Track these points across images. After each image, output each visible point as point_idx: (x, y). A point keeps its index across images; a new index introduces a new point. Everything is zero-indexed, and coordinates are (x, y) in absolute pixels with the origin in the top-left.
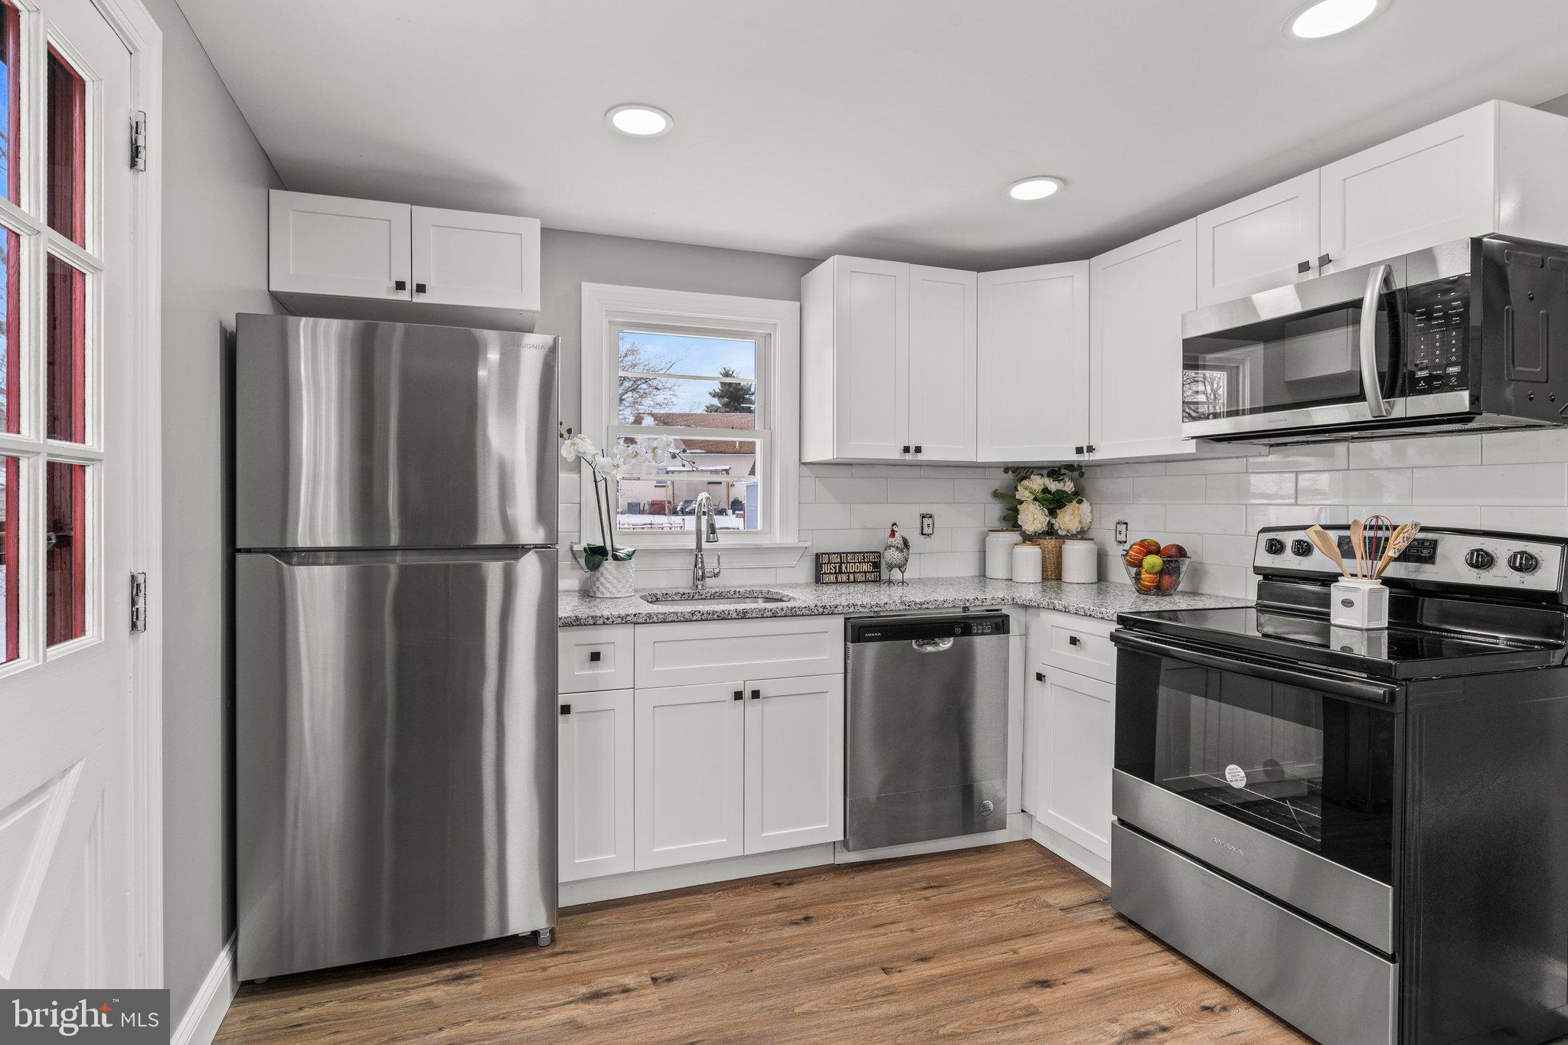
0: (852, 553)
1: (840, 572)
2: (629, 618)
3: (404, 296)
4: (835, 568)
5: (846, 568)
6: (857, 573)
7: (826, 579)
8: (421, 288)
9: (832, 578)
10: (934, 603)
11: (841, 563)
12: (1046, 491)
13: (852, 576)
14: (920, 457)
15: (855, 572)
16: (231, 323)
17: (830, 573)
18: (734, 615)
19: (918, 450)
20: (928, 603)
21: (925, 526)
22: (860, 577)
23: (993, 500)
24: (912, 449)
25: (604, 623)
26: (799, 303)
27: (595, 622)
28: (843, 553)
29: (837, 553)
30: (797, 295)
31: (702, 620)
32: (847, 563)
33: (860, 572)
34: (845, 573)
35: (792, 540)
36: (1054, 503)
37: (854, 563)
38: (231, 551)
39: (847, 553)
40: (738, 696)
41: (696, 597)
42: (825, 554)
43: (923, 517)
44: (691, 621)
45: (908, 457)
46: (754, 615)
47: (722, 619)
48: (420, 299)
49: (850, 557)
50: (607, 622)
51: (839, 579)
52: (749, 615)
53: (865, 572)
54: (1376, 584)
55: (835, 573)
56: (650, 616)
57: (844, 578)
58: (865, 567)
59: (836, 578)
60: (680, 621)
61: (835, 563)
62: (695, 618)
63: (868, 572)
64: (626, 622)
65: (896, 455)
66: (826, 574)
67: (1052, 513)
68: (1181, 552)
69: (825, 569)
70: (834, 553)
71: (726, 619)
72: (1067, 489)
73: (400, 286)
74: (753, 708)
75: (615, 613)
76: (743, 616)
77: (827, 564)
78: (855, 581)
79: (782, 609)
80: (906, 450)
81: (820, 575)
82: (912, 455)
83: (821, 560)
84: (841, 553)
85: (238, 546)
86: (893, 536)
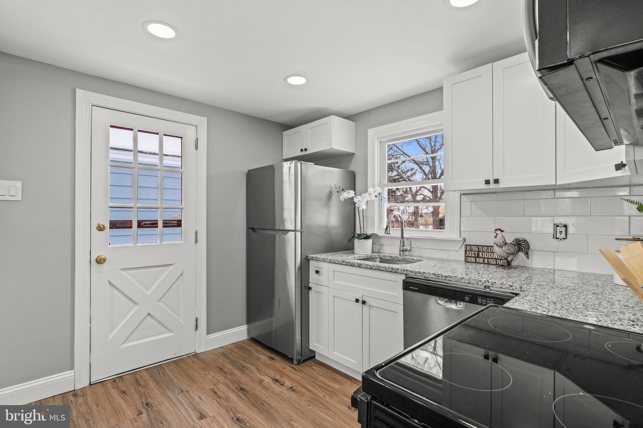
0: (486, 246)
1: (478, 257)
2: (325, 260)
4: (475, 254)
5: (482, 254)
6: (490, 258)
7: (469, 259)
8: (306, 150)
9: (473, 260)
10: (455, 278)
11: (479, 252)
13: (486, 261)
15: (488, 258)
16: (249, 171)
17: (471, 257)
18: (356, 265)
19: (497, 182)
20: (450, 277)
21: (558, 233)
22: (492, 261)
24: (492, 181)
27: (316, 260)
28: (480, 246)
29: (476, 246)
32: (483, 252)
33: (492, 258)
34: (481, 258)
35: (455, 236)
37: (488, 252)
39: (483, 246)
40: (357, 301)
42: (470, 245)
43: (557, 226)
44: (342, 264)
46: (363, 267)
47: (352, 266)
49: (485, 249)
50: (320, 260)
51: (478, 261)
52: (362, 266)
53: (496, 259)
55: (475, 257)
57: (481, 260)
59: (476, 260)
60: (339, 264)
61: (474, 251)
63: (498, 259)
64: (324, 261)
65: (484, 186)
66: (469, 257)
69: (469, 254)
71: (354, 266)
73: (302, 150)
74: (366, 308)
75: (322, 257)
77: (470, 251)
78: (488, 264)
79: (374, 266)
80: (487, 182)
81: (466, 257)
82: (492, 186)
83: (468, 248)
84: (478, 246)
85: (249, 227)
86: (496, 237)
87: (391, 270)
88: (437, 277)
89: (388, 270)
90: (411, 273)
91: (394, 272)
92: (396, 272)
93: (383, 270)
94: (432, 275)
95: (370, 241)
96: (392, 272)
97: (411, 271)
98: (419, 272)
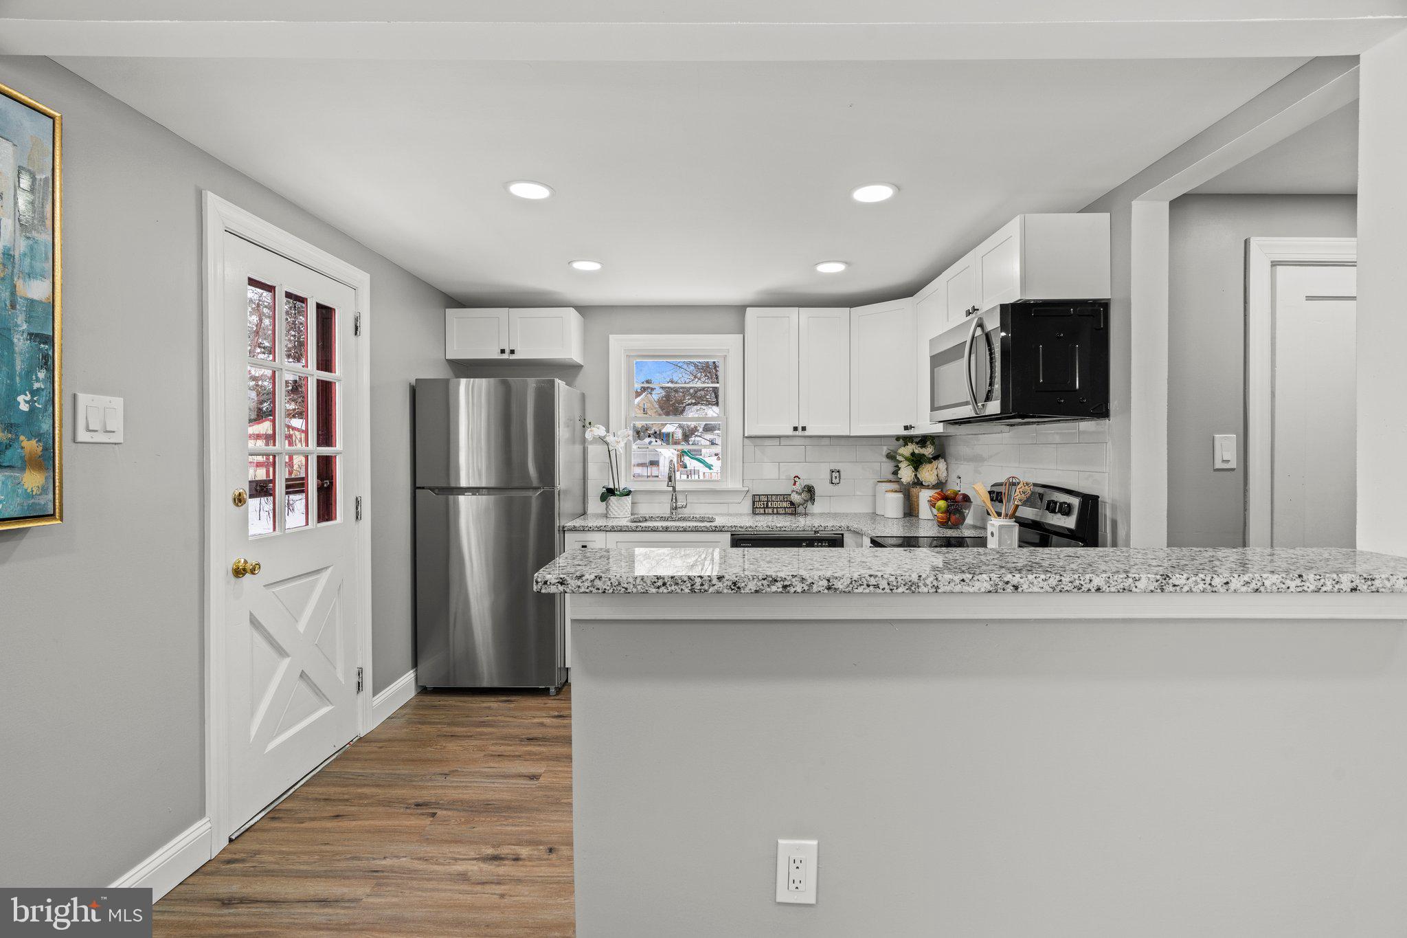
0: (775, 495)
1: (767, 507)
2: (602, 528)
3: (505, 356)
4: (764, 504)
5: (771, 504)
6: (779, 508)
7: (758, 511)
8: (512, 352)
9: (762, 511)
10: (792, 528)
11: (768, 501)
12: (913, 454)
13: (775, 510)
14: (806, 433)
15: (777, 508)
17: (760, 508)
18: (661, 529)
19: (804, 429)
20: (786, 528)
21: (834, 478)
22: (781, 511)
23: (887, 460)
24: (800, 429)
25: (589, 530)
26: (742, 335)
27: (584, 530)
28: (769, 495)
29: (765, 495)
30: (742, 331)
31: (642, 531)
32: (772, 501)
33: (781, 508)
34: (770, 508)
35: (738, 486)
36: (917, 462)
37: (777, 501)
38: (416, 488)
39: (772, 495)
41: (670, 519)
42: (757, 495)
43: (833, 472)
44: (636, 531)
45: (797, 433)
46: (673, 529)
47: (654, 530)
48: (513, 357)
49: (774, 498)
50: (590, 530)
51: (766, 512)
52: (670, 530)
53: (785, 508)
54: (1011, 522)
55: (764, 508)
56: (613, 527)
57: (770, 511)
58: (785, 504)
59: (765, 511)
60: (630, 531)
61: (763, 501)
62: (638, 530)
63: (787, 507)
64: (601, 530)
65: (790, 432)
66: (757, 508)
67: (916, 469)
68: (966, 499)
69: (757, 505)
70: (763, 495)
71: (656, 530)
72: (926, 453)
73: (503, 351)
75: (592, 526)
76: (666, 530)
77: (759, 501)
78: (778, 514)
79: (691, 527)
80: (795, 429)
81: (754, 508)
82: (800, 433)
83: (755, 499)
84: (767, 495)
85: (417, 485)
86: (795, 484)
87: (714, 528)
88: (771, 530)
89: (710, 529)
90: (740, 530)
91: (718, 531)
92: (721, 531)
93: (702, 531)
94: (765, 528)
95: (629, 499)
96: (715, 531)
97: (741, 527)
98: (750, 527)
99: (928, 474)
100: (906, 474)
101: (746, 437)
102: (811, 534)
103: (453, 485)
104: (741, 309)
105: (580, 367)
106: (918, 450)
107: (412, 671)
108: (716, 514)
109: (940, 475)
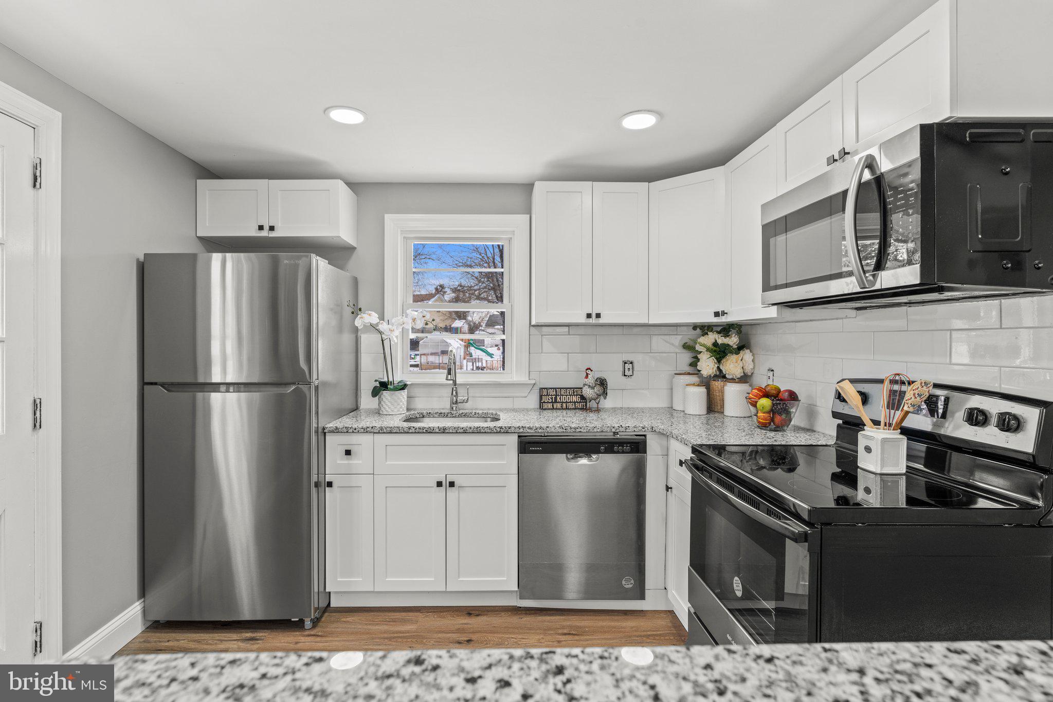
0: (565, 388)
1: (556, 402)
2: (368, 429)
3: (265, 233)
4: (552, 399)
5: (560, 398)
6: (569, 402)
7: (545, 406)
8: (272, 228)
9: (550, 406)
10: (586, 428)
11: (556, 395)
12: (715, 344)
13: (564, 405)
14: (601, 321)
15: (566, 402)
16: (142, 258)
17: (548, 402)
18: (437, 430)
19: (598, 316)
20: (581, 428)
21: (626, 370)
22: (571, 406)
23: (684, 351)
24: (594, 316)
25: (353, 432)
26: (529, 215)
27: (347, 431)
28: (558, 388)
29: (554, 388)
30: (528, 211)
31: (415, 433)
32: (561, 395)
33: (570, 402)
34: (559, 402)
35: (522, 378)
36: (720, 352)
37: (566, 395)
38: (144, 383)
39: (561, 388)
40: (439, 484)
42: (544, 389)
43: (625, 363)
44: (407, 432)
45: (590, 321)
46: (451, 431)
47: (429, 433)
48: (273, 234)
49: (563, 391)
50: (355, 431)
51: (555, 407)
52: (447, 431)
53: (575, 402)
54: (896, 435)
55: (552, 402)
56: (381, 428)
57: (559, 405)
58: (575, 399)
59: (553, 406)
60: (401, 433)
61: (552, 395)
62: (411, 431)
63: (577, 402)
64: (367, 432)
65: (583, 320)
66: (545, 402)
67: (719, 361)
68: (793, 396)
69: (544, 399)
70: (551, 388)
71: (431, 433)
72: (731, 343)
73: (261, 228)
74: (452, 493)
75: (360, 426)
76: (443, 431)
77: (546, 396)
78: (567, 408)
79: (470, 428)
80: (589, 316)
81: (541, 403)
82: (593, 320)
83: (543, 393)
84: (556, 388)
85: (145, 381)
86: (587, 377)
87: (498, 430)
88: (564, 431)
89: (494, 430)
90: (529, 431)
91: (504, 432)
92: (506, 433)
93: (485, 432)
94: (557, 429)
96: (500, 432)
97: (530, 428)
98: (541, 428)
99: (732, 366)
100: (707, 365)
101: (533, 326)
102: (610, 436)
103: (201, 380)
104: (528, 187)
105: (352, 249)
106: (721, 340)
107: (137, 603)
108: (501, 410)
109: (745, 367)
